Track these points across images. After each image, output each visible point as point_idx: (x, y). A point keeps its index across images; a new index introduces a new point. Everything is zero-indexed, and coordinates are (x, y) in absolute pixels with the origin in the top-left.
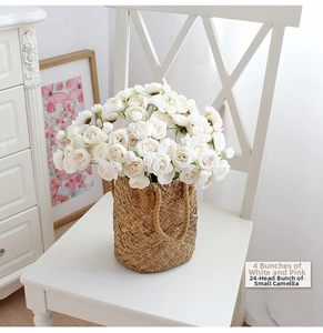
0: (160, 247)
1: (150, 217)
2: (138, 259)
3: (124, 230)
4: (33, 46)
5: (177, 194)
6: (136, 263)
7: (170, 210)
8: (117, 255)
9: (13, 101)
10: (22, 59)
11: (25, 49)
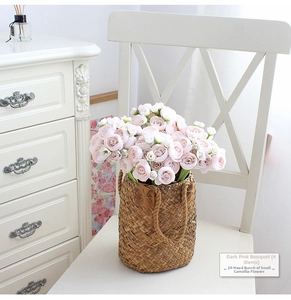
0: (160, 248)
1: (150, 217)
2: (138, 258)
3: (128, 229)
4: (86, 79)
5: (176, 198)
6: (137, 262)
7: (170, 213)
8: (121, 254)
9: (64, 132)
10: (75, 91)
11: (78, 82)
